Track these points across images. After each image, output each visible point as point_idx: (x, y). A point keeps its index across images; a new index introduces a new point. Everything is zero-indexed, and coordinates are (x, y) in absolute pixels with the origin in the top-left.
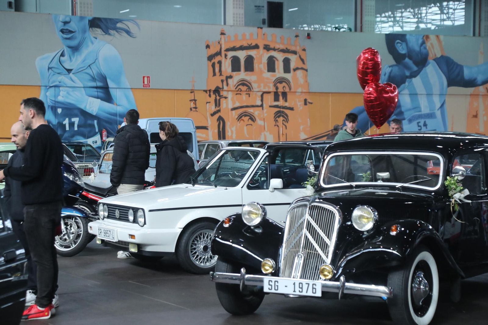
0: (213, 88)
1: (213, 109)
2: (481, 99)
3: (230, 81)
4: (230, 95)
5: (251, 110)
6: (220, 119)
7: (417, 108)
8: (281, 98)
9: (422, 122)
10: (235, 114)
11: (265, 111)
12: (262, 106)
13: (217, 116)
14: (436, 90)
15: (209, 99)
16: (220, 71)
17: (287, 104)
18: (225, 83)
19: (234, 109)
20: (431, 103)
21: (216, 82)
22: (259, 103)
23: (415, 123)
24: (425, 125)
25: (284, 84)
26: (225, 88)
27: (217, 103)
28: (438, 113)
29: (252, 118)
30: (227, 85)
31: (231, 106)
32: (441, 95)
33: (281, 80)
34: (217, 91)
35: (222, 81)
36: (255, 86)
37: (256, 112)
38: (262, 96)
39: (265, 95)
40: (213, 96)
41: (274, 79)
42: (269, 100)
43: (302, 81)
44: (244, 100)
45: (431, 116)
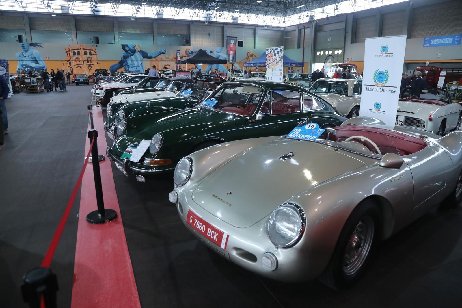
0: (68, 60)
1: (69, 65)
2: (154, 62)
3: (73, 58)
4: (74, 62)
5: (80, 65)
6: (71, 68)
7: (134, 64)
8: (89, 62)
9: (135, 68)
10: (76, 66)
11: (85, 65)
12: (84, 64)
13: (70, 67)
14: (139, 59)
15: (67, 63)
16: (70, 55)
17: (91, 64)
18: (71, 59)
19: (75, 65)
20: (138, 63)
21: (69, 58)
22: (83, 63)
23: (133, 68)
24: (136, 69)
25: (90, 58)
26: (72, 60)
27: (70, 64)
28: (141, 66)
29: (81, 67)
30: (72, 59)
31: (74, 64)
32: (141, 61)
33: (89, 57)
34: (69, 60)
35: (71, 58)
36: (81, 59)
37: (82, 66)
38: (84, 62)
39: (84, 61)
40: (68, 62)
41: (87, 57)
42: (86, 63)
43: (95, 58)
44: (78, 62)
45: (138, 66)
